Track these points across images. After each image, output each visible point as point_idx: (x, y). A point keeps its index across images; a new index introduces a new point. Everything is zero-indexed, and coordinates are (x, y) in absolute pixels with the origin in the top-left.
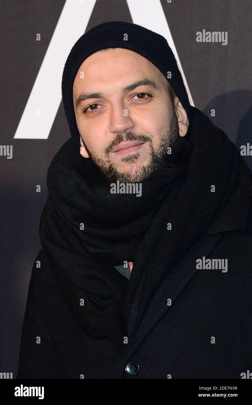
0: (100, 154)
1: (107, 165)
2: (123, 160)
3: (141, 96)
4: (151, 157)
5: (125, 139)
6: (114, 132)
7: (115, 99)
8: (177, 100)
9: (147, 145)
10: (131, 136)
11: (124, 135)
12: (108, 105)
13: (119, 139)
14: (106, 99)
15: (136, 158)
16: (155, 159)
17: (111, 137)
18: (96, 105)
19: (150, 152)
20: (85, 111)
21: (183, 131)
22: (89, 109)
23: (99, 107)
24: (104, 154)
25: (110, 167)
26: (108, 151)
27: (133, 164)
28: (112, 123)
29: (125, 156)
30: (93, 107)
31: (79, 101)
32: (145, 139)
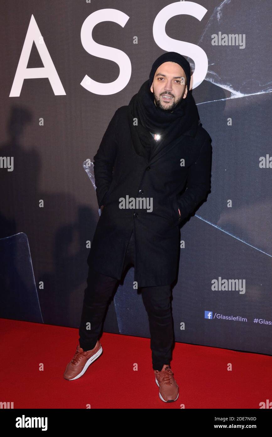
0: (157, 95)
1: (158, 99)
2: (164, 101)
3: (178, 81)
4: (173, 103)
5: (168, 93)
6: (165, 90)
7: (169, 79)
8: (187, 86)
9: (173, 98)
10: (170, 93)
11: (168, 92)
12: (166, 80)
13: (166, 93)
14: (167, 78)
15: (168, 103)
16: (174, 104)
17: (163, 91)
18: (162, 79)
19: (173, 101)
20: (158, 79)
21: (185, 97)
22: (160, 79)
23: (163, 79)
24: (159, 95)
25: (159, 100)
26: (161, 95)
27: (167, 104)
28: (165, 87)
29: (165, 101)
30: (161, 79)
31: (158, 75)
32: (173, 96)
